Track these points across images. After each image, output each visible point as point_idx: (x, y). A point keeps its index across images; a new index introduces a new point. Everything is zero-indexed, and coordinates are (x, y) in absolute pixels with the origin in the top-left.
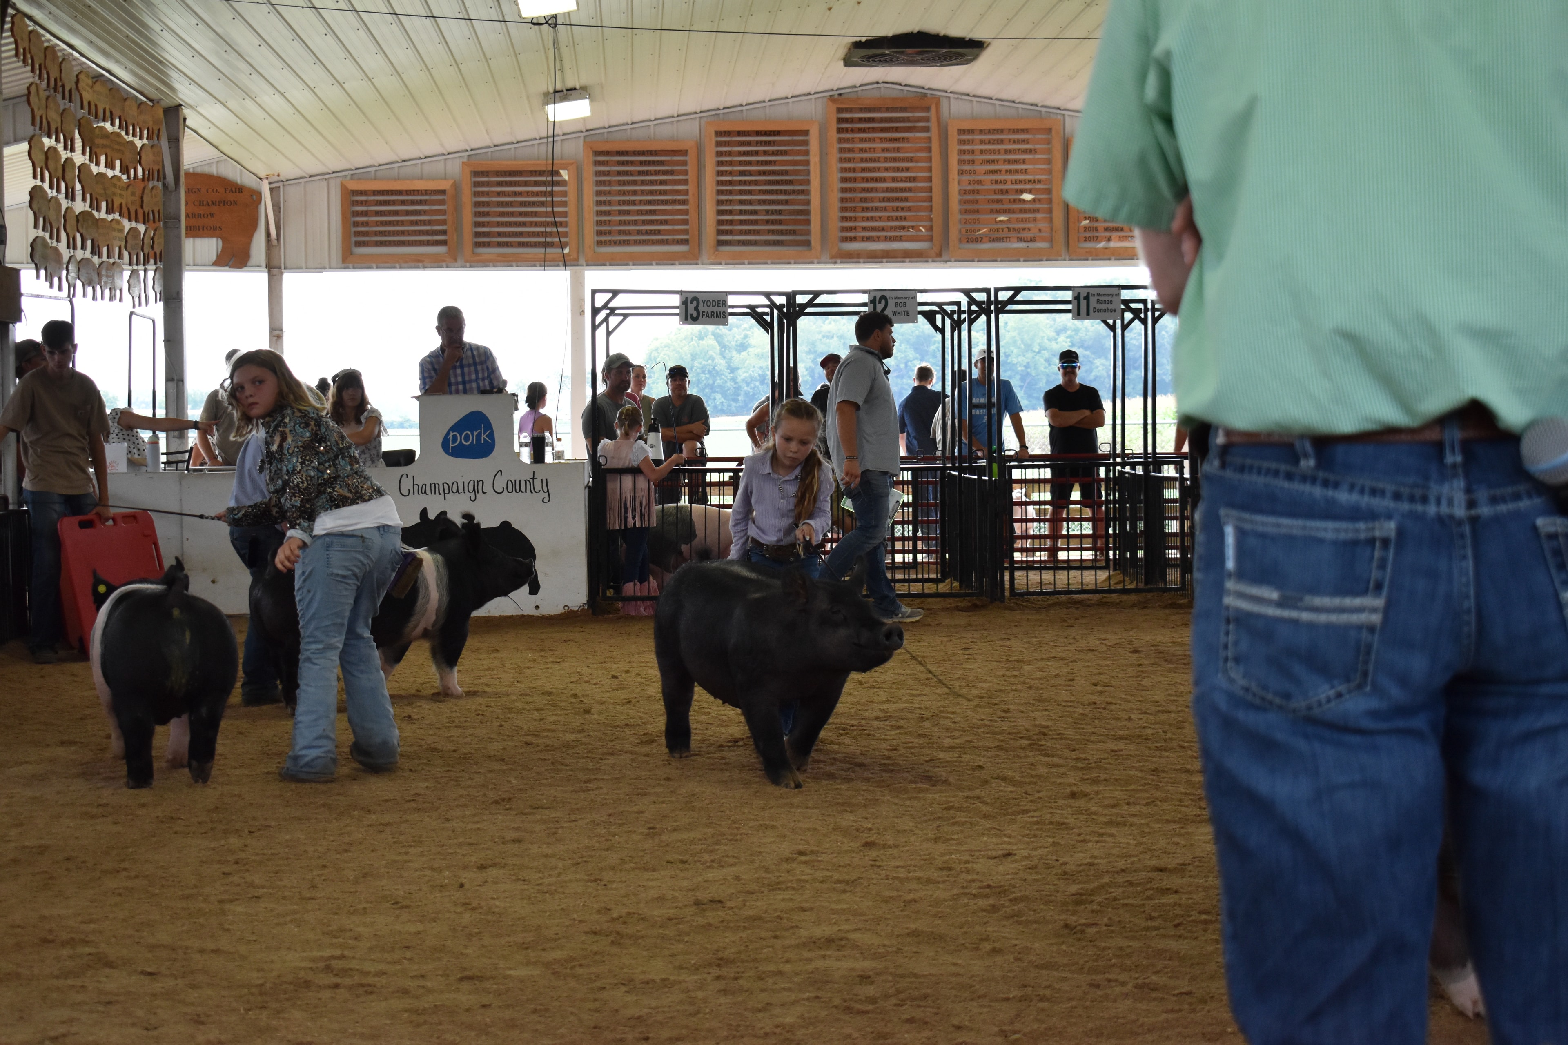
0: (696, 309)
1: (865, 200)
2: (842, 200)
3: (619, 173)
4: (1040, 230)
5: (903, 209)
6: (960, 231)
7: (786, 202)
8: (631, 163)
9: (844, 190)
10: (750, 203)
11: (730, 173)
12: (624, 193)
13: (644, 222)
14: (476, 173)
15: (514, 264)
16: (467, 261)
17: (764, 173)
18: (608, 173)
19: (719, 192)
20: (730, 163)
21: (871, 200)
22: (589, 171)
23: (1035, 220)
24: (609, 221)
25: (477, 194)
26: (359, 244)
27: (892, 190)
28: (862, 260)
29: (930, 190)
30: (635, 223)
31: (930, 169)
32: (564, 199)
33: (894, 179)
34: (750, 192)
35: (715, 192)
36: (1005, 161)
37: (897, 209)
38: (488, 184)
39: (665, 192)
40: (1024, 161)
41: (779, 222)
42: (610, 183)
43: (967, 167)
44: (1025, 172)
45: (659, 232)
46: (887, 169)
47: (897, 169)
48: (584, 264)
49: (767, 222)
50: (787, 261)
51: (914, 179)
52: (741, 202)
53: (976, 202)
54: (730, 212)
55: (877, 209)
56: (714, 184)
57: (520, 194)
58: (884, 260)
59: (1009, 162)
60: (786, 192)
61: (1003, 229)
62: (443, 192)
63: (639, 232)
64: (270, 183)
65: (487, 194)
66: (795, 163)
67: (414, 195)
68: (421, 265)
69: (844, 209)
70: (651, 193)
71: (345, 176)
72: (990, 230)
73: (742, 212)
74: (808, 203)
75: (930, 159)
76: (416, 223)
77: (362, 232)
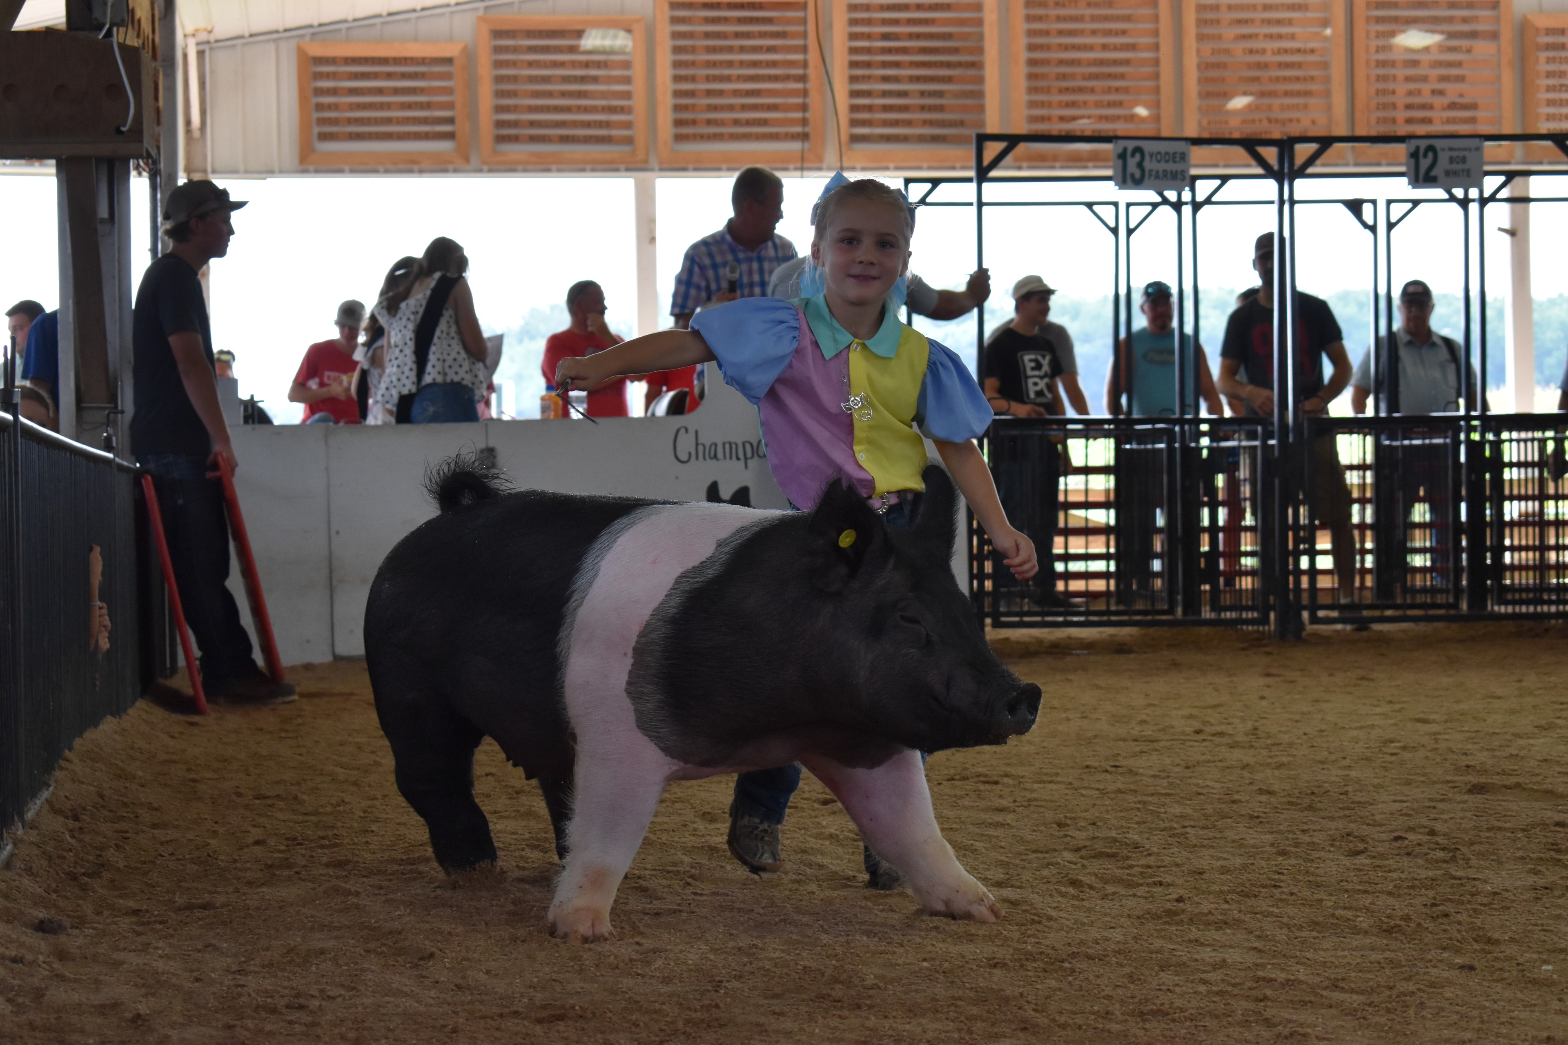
0: (1140, 165)
1: (1064, 77)
2: (1031, 77)
3: (707, 35)
4: (1313, 122)
5: (1117, 90)
6: (1200, 123)
7: (949, 80)
8: (726, 20)
9: (1032, 63)
10: (896, 79)
11: (869, 37)
12: (714, 64)
13: (744, 108)
14: (498, 34)
15: (554, 167)
16: (485, 163)
17: (918, 36)
18: (690, 35)
19: (853, 64)
20: (869, 22)
21: (1072, 76)
22: (664, 30)
23: (1306, 107)
24: (694, 106)
25: (498, 64)
26: (324, 137)
27: (1101, 62)
28: (1058, 164)
29: (1156, 62)
30: (731, 108)
31: (1156, 33)
32: (626, 73)
33: (1105, 47)
34: (897, 65)
35: (846, 65)
36: (1263, 21)
37: (1109, 90)
38: (515, 50)
39: (774, 64)
40: (1290, 22)
41: (940, 108)
42: (693, 50)
43: (1209, 30)
44: (1293, 37)
45: (764, 122)
46: (1094, 32)
47: (1109, 33)
48: (656, 167)
49: (923, 108)
50: (949, 164)
51: (1133, 47)
52: (885, 79)
53: (1223, 80)
54: (868, 94)
55: (1080, 90)
56: (846, 51)
57: (562, 64)
58: (1090, 164)
59: (1269, 22)
60: (948, 65)
61: (1260, 121)
62: (449, 61)
63: (736, 122)
64: (198, 44)
65: (514, 64)
66: (962, 22)
67: (406, 64)
68: (416, 167)
69: (1032, 90)
70: (754, 64)
71: (302, 36)
72: (1244, 122)
73: (885, 94)
74: (981, 80)
75: (1156, 18)
76: (409, 106)
77: (329, 119)
